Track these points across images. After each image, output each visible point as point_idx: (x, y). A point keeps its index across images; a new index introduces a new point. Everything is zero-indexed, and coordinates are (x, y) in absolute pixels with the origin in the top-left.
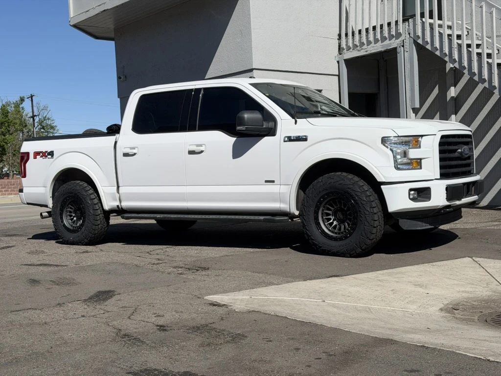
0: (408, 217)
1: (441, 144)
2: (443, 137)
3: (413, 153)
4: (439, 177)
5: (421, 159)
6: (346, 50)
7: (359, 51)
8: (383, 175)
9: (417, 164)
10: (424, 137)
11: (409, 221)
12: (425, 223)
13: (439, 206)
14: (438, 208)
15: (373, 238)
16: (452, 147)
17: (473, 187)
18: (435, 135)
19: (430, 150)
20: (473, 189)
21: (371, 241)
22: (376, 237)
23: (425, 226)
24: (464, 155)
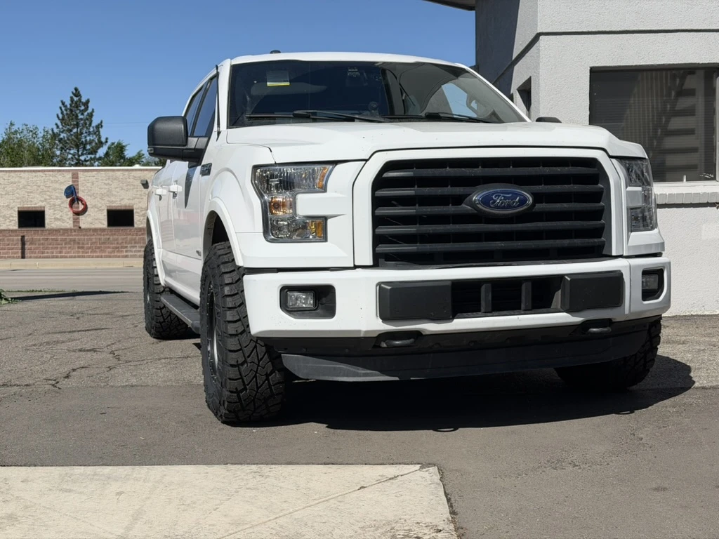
0: (304, 351)
3: (307, 204)
4: (370, 263)
5: (325, 218)
8: (243, 255)
10: (339, 166)
11: (310, 358)
12: (365, 368)
13: (359, 331)
14: (362, 335)
15: (236, 388)
16: (448, 190)
17: (560, 291)
18: (366, 160)
19: (343, 196)
20: (558, 295)
21: (236, 394)
22: (248, 387)
23: (365, 375)
24: (484, 209)
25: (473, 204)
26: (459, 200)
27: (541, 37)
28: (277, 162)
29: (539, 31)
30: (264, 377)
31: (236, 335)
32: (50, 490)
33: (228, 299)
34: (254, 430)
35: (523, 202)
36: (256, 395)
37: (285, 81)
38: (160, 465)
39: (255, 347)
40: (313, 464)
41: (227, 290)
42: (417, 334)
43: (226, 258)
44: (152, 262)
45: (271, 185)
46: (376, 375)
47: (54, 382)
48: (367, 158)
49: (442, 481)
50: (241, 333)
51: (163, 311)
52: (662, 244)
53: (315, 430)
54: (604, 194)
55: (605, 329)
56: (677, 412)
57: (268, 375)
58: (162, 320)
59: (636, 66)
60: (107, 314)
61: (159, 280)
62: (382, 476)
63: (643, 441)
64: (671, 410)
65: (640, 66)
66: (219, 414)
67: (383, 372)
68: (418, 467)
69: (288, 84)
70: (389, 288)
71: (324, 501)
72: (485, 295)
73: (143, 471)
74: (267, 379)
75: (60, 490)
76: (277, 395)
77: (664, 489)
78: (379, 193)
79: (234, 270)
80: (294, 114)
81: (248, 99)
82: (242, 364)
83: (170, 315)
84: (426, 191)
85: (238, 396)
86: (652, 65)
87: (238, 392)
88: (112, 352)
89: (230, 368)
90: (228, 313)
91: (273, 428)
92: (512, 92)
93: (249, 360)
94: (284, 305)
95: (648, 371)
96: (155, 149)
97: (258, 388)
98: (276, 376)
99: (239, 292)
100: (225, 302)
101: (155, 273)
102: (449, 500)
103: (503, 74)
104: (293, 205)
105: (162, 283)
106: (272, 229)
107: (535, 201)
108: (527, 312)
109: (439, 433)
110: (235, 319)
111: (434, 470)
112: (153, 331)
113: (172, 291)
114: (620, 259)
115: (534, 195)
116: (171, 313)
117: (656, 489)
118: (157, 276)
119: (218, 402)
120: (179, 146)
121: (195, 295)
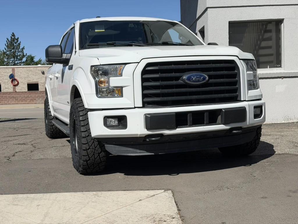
0: (114, 143)
2: (150, 65)
3: (114, 82)
4: (141, 106)
5: (122, 87)
8: (87, 103)
10: (127, 65)
11: (116, 146)
12: (140, 150)
13: (137, 135)
14: (138, 136)
15: (86, 160)
16: (173, 75)
17: (220, 116)
18: (139, 63)
19: (129, 78)
21: (86, 162)
22: (91, 159)
23: (140, 153)
24: (188, 82)
25: (183, 80)
26: (177, 79)
27: (208, 9)
28: (101, 64)
29: (207, 7)
30: (98, 155)
31: (85, 137)
32: (9, 205)
33: (82, 122)
34: (94, 177)
35: (204, 79)
36: (94, 162)
37: (103, 29)
38: (55, 193)
39: (94, 142)
40: (119, 191)
41: (81, 118)
42: (162, 135)
43: (80, 105)
44: (48, 106)
45: (99, 74)
46: (144, 153)
47: (8, 158)
48: (139, 62)
49: (173, 197)
50: (88, 136)
51: (53, 127)
52: (262, 95)
53: (119, 176)
54: (238, 74)
55: (239, 131)
56: (269, 165)
57: (99, 154)
58: (53, 131)
59: (248, 20)
60: (29, 128)
61: (51, 114)
62: (148, 195)
63: (256, 177)
64: (267, 164)
65: (249, 20)
66: (79, 170)
67: (148, 151)
68: (163, 191)
69: (104, 30)
70: (149, 116)
71: (125, 206)
72: (189, 118)
73: (48, 195)
74: (99, 155)
75: (13, 205)
76: (103, 162)
77: (266, 198)
78: (144, 76)
79: (84, 110)
80: (107, 43)
81: (87, 37)
82: (88, 149)
83: (56, 128)
84: (164, 75)
85: (87, 162)
86: (254, 20)
87: (86, 161)
88: (32, 145)
89: (83, 151)
90: (82, 128)
91: (102, 175)
92: (196, 32)
93: (91, 147)
94: (105, 124)
95: (257, 148)
96: (49, 59)
97: (95, 159)
98: (103, 154)
99: (86, 119)
100: (80, 124)
101: (50, 111)
102: (177, 205)
103: (192, 25)
104: (108, 82)
105: (53, 115)
106: (99, 92)
107: (209, 78)
108: (207, 125)
109: (171, 176)
110: (85, 130)
111: (170, 192)
112: (49, 135)
113: (57, 118)
114: (245, 102)
115: (209, 76)
116: (56, 127)
117: (263, 198)
118: (50, 112)
119: (78, 165)
120: (59, 57)
121: (67, 120)
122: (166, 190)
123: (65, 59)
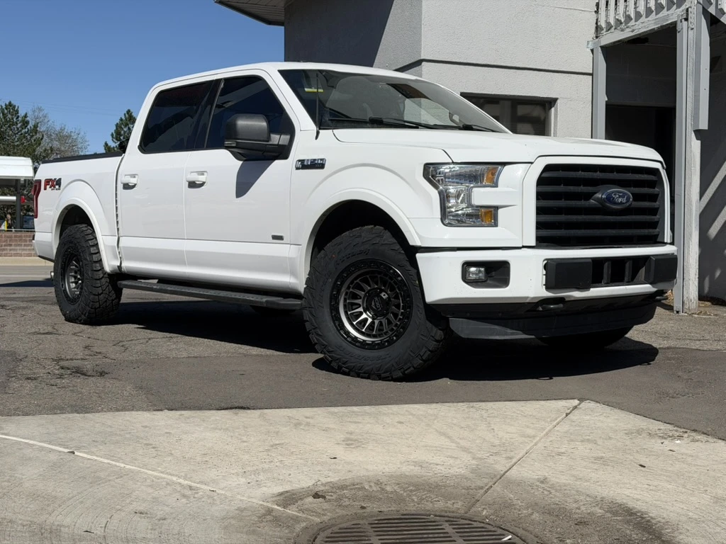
0: (468, 315)
1: (541, 181)
2: (548, 168)
3: (482, 196)
4: (533, 244)
5: (497, 208)
6: (605, 30)
7: (622, 30)
8: (417, 234)
9: (488, 216)
10: (507, 167)
11: (471, 321)
12: (512, 329)
13: (528, 297)
14: (527, 301)
16: (582, 189)
17: (644, 268)
18: (532, 163)
19: (515, 190)
20: (643, 271)
23: (512, 334)
24: (607, 204)
25: (598, 200)
26: (588, 196)
27: (424, 63)
28: (454, 161)
29: (422, 58)
35: (628, 199)
37: (319, 88)
42: (561, 300)
46: (516, 334)
48: (533, 161)
54: (660, 195)
61: (100, 266)
67: (524, 331)
69: (322, 90)
70: (555, 263)
72: (606, 268)
78: (540, 189)
80: (370, 120)
96: (238, 143)
104: (468, 197)
105: (108, 269)
107: (634, 200)
108: (628, 283)
115: (632, 194)
120: (263, 141)
122: (581, 400)
123: (278, 145)
